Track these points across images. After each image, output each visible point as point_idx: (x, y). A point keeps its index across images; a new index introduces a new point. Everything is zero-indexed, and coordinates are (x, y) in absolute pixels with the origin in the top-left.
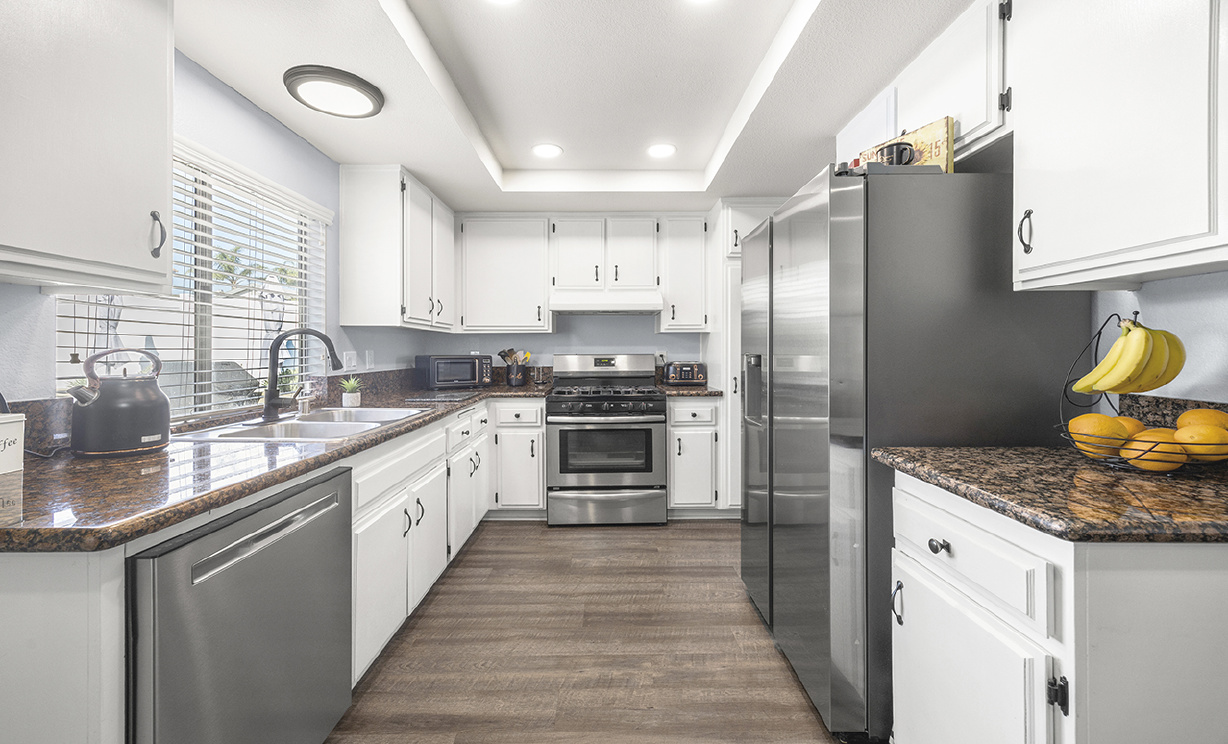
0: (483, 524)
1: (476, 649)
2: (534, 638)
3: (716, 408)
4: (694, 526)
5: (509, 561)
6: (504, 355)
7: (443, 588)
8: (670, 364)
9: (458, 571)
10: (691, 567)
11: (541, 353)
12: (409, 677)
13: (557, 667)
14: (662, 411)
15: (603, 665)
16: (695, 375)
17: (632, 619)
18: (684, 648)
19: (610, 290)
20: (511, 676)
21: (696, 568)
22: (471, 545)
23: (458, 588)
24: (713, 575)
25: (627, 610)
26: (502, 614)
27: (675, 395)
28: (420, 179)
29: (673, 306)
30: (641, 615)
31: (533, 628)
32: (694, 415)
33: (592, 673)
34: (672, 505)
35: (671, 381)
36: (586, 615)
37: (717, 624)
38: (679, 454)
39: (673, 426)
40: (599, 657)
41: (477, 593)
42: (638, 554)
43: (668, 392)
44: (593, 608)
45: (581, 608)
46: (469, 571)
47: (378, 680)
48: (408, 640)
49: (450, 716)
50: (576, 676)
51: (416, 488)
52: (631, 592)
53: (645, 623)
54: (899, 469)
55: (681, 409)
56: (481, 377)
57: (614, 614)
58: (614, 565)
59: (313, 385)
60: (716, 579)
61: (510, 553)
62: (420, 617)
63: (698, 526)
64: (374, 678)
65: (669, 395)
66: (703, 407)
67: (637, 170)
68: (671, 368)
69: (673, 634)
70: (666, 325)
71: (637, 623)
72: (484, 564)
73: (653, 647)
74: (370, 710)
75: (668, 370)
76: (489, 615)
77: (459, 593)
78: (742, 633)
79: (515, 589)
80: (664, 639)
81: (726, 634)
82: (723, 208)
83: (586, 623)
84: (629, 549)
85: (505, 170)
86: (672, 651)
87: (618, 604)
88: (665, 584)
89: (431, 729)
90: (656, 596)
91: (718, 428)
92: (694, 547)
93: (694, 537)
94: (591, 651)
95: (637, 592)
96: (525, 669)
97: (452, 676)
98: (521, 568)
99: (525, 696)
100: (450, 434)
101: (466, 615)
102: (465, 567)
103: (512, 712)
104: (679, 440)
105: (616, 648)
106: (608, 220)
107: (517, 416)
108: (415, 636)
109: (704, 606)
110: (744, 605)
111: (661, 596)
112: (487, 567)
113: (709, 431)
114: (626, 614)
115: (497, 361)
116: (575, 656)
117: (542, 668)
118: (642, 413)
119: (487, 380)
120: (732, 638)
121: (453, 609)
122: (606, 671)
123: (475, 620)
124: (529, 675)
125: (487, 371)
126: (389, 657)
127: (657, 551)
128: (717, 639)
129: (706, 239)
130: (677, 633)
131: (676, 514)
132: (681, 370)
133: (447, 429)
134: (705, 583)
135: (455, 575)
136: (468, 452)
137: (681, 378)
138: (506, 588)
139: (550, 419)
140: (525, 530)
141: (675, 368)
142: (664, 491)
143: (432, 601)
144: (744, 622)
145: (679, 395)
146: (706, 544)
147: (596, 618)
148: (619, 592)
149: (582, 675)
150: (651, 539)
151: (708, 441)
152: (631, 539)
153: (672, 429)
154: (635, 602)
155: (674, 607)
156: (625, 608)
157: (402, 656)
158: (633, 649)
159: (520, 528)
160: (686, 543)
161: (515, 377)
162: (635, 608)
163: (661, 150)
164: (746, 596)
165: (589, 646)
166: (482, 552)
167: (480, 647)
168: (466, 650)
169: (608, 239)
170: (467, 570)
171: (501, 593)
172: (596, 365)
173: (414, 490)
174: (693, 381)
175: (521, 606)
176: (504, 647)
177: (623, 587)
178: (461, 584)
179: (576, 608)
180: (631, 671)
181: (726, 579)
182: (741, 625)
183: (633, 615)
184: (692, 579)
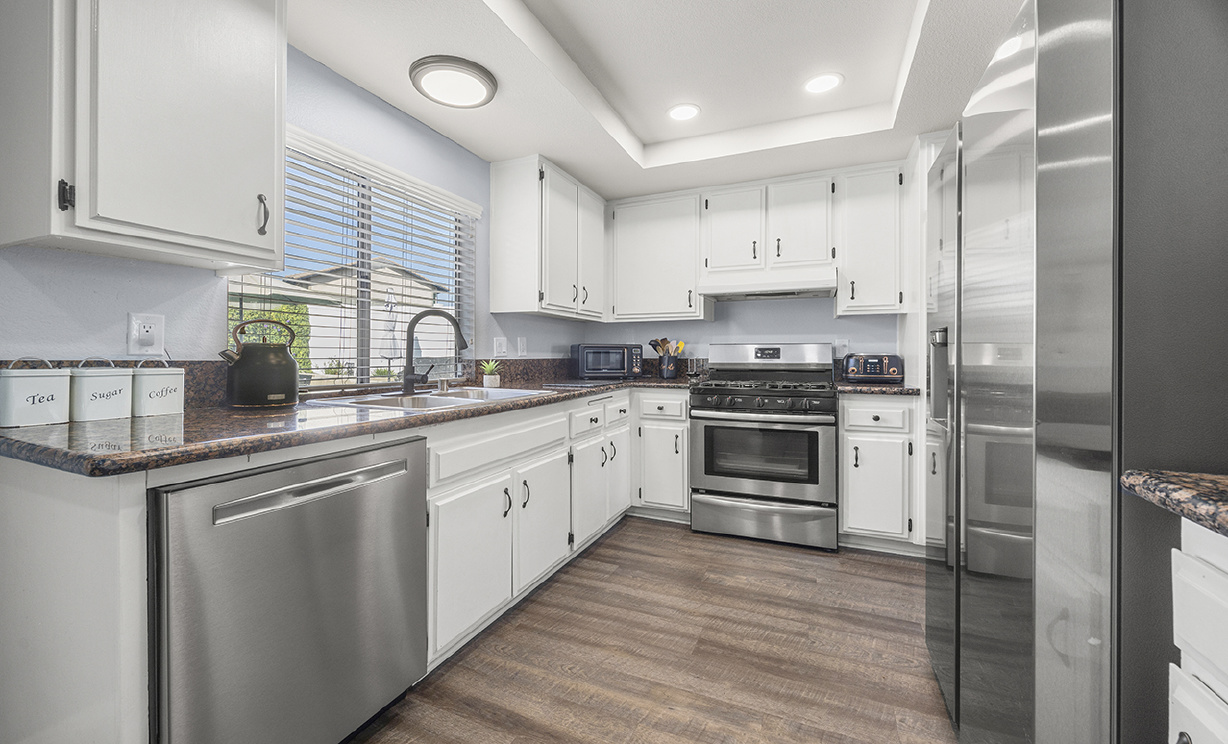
0: (626, 519)
1: (569, 648)
2: (632, 653)
3: (911, 411)
4: (875, 559)
5: (639, 562)
6: (655, 345)
7: (565, 577)
8: (850, 356)
9: (585, 562)
10: (857, 612)
11: (697, 343)
12: (499, 660)
13: (646, 695)
14: (832, 409)
15: (699, 709)
16: (885, 369)
17: (756, 660)
18: (816, 719)
19: (772, 268)
20: (593, 689)
21: (863, 613)
22: (608, 538)
23: (578, 580)
24: (886, 629)
25: (752, 648)
26: (608, 618)
27: (850, 392)
28: (561, 166)
29: (853, 283)
30: (768, 658)
31: (636, 640)
32: (877, 418)
33: (683, 715)
34: (845, 528)
35: (851, 375)
36: (701, 641)
37: (874, 698)
38: (856, 466)
39: (847, 430)
40: (698, 697)
41: (595, 589)
42: (789, 582)
43: (839, 388)
44: (712, 635)
45: (697, 631)
46: (594, 564)
47: (472, 655)
48: (513, 622)
49: (517, 714)
50: (663, 713)
51: (524, 469)
52: (766, 628)
53: (769, 670)
54: (1189, 517)
55: (857, 409)
56: (631, 366)
57: (733, 649)
58: (753, 588)
59: (464, 367)
60: (891, 636)
61: (642, 553)
62: (533, 601)
63: (885, 561)
64: (470, 651)
65: (841, 392)
66: (890, 408)
67: (796, 118)
68: (852, 361)
69: (803, 694)
70: (843, 305)
71: (759, 667)
72: (612, 560)
73: (772, 705)
74: (453, 684)
75: (848, 362)
76: (597, 615)
77: (577, 585)
78: (910, 721)
79: (633, 592)
80: (790, 699)
81: (883, 717)
82: (922, 147)
83: (697, 652)
84: (779, 573)
85: (645, 146)
86: (796, 717)
87: (743, 637)
88: (813, 625)
89: (495, 723)
90: (797, 639)
91: (914, 436)
92: (869, 587)
93: (872, 574)
94: (691, 687)
95: (773, 629)
96: (609, 686)
97: (536, 671)
98: (647, 572)
99: (598, 717)
100: (573, 420)
101: (574, 610)
102: (593, 559)
103: (579, 734)
104: (856, 449)
105: (722, 692)
106: (770, 187)
107: (660, 408)
108: (522, 619)
109: (862, 668)
110: (923, 681)
111: (803, 640)
112: (614, 563)
113: (900, 440)
114: (749, 653)
115: (649, 353)
116: (670, 687)
117: (628, 691)
118: (805, 412)
119: (636, 370)
120: (893, 726)
121: (565, 601)
122: (700, 717)
123: (580, 616)
124: (611, 694)
125: (637, 361)
126: (490, 634)
127: (815, 582)
128: (867, 719)
129: (902, 194)
130: (811, 696)
131: (852, 540)
132: (866, 362)
133: (570, 414)
134: (872, 637)
135: (580, 565)
136: (600, 440)
137: (865, 372)
138: (624, 590)
139: (695, 413)
140: (667, 532)
141: (857, 361)
142: (834, 510)
143: (550, 586)
144: (918, 706)
145: (855, 392)
146: (888, 585)
147: (710, 648)
148: (749, 624)
149: (671, 713)
150: (812, 566)
151: (900, 452)
152: (783, 562)
153: (846, 434)
154: (767, 639)
155: (813, 658)
156: (750, 644)
157: (501, 636)
158: (742, 699)
159: (663, 528)
160: (858, 580)
161: (668, 368)
162: (763, 647)
163: (821, 84)
164: (930, 670)
165: (691, 680)
166: (616, 547)
167: (574, 648)
168: (560, 647)
169: (770, 211)
170: (593, 562)
171: (618, 594)
172: (757, 357)
173: (520, 472)
174: (882, 376)
175: (631, 613)
176: (598, 655)
177: (756, 618)
178: (581, 577)
179: (691, 630)
180: (732, 728)
181: (906, 638)
182: (912, 708)
183: (758, 656)
184: (853, 627)
